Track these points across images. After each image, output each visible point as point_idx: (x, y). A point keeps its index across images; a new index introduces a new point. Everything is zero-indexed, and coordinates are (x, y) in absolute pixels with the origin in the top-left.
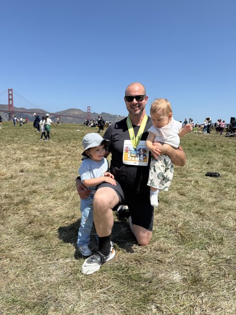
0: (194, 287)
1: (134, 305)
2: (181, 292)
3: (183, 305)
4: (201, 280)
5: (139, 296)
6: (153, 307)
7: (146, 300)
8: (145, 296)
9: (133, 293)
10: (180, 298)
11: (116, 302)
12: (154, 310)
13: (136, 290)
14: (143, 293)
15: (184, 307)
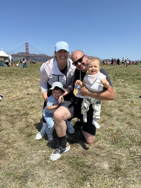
0: (115, 173)
1: (77, 181)
2: (107, 176)
3: (107, 184)
4: (120, 169)
5: (81, 176)
6: (88, 183)
7: (85, 179)
8: (84, 177)
9: (78, 174)
10: (105, 179)
11: (67, 179)
12: (89, 186)
13: (80, 172)
14: (84, 174)
15: (107, 185)
